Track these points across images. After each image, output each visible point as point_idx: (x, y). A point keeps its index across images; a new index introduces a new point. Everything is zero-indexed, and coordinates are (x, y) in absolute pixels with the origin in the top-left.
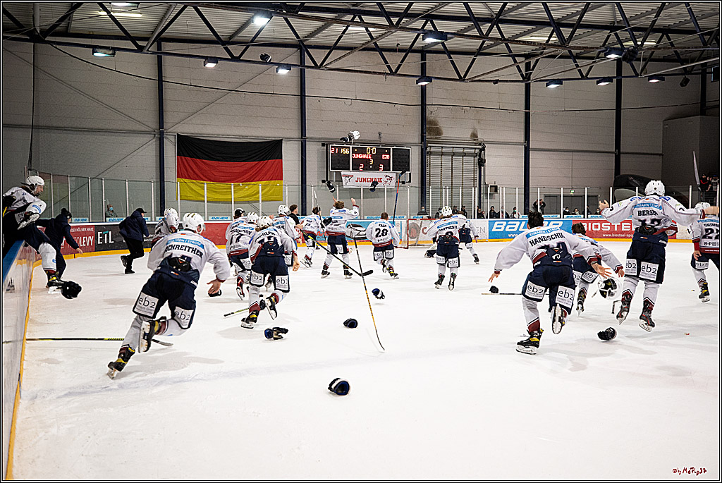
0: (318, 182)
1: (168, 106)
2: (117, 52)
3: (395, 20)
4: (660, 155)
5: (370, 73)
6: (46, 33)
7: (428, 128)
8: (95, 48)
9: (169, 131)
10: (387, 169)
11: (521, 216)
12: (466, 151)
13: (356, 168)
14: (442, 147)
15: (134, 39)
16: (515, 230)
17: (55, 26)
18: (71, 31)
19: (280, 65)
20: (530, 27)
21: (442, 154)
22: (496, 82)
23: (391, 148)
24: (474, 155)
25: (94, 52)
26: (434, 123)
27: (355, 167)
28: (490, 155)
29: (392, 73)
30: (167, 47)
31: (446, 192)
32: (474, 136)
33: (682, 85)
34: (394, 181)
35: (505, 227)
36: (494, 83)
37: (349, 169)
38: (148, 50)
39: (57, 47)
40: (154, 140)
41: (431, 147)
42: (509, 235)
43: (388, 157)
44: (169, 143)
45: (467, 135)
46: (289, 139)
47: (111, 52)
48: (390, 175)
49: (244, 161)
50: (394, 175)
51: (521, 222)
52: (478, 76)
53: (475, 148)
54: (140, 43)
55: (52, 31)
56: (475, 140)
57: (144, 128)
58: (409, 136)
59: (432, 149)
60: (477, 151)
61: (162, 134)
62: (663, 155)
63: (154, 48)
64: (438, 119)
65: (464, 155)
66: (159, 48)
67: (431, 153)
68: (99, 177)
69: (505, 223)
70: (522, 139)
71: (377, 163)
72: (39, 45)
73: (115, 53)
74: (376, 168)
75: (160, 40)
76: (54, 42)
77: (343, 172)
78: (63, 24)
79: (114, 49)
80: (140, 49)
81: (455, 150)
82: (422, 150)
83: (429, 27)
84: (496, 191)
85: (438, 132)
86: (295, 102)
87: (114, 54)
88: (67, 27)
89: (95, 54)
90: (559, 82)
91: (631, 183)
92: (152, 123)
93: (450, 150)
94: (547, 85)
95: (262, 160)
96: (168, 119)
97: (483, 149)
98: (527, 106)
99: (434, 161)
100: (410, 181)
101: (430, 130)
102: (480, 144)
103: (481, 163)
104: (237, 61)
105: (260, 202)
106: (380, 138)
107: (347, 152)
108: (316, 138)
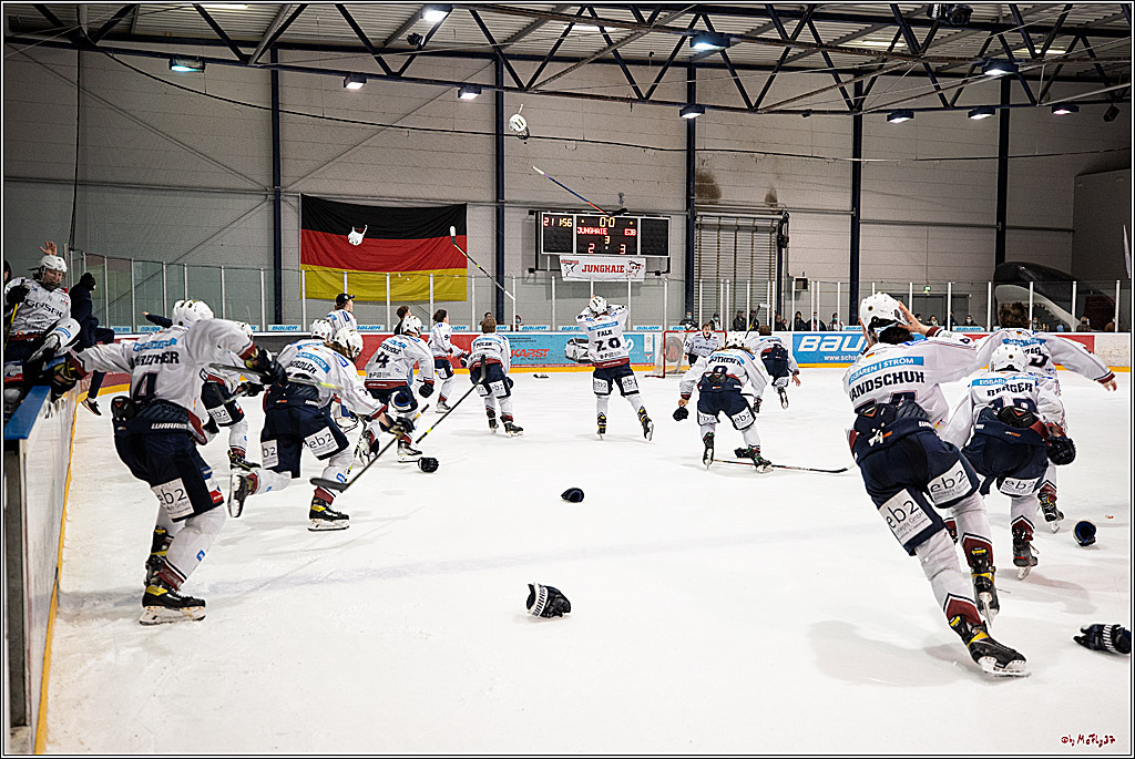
0: (523, 272)
1: (287, 151)
2: (208, 65)
3: (646, 15)
4: (1069, 231)
5: (606, 98)
6: (97, 34)
7: (697, 188)
8: (173, 59)
9: (290, 188)
10: (631, 251)
11: (844, 328)
12: (757, 223)
13: (582, 250)
14: (720, 217)
15: (234, 45)
16: (834, 349)
17: (111, 23)
18: (137, 31)
19: (464, 86)
20: (862, 26)
21: (720, 228)
22: (807, 113)
23: (639, 218)
24: (771, 230)
25: (171, 65)
26: (707, 179)
27: (581, 248)
28: (797, 230)
29: (642, 99)
30: (287, 57)
31: (725, 288)
32: (772, 199)
33: (1106, 119)
34: (643, 270)
35: (820, 344)
36: (804, 116)
37: (572, 252)
38: (256, 62)
39: (115, 56)
40: (265, 204)
41: (702, 216)
42: (826, 358)
43: (633, 232)
44: (289, 209)
45: (758, 198)
46: (477, 203)
47: (198, 65)
48: (637, 261)
49: (405, 238)
50: (642, 261)
51: (844, 336)
52: (778, 104)
53: (773, 219)
54: (244, 51)
55: (107, 31)
56: (772, 206)
57: (249, 186)
58: (668, 200)
59: (704, 220)
60: (776, 223)
61: (277, 194)
62: (1074, 231)
63: (265, 58)
64: (713, 172)
65: (756, 229)
66: (274, 58)
67: (702, 227)
68: (180, 261)
69: (819, 339)
70: (847, 204)
71: (617, 243)
72: (87, 54)
73: (204, 65)
74: (614, 251)
75: (275, 46)
76: (110, 50)
77: (563, 256)
78: (124, 21)
79: (204, 60)
80: (245, 60)
81: (740, 222)
82: (688, 221)
83: (701, 25)
84: (805, 287)
85: (714, 193)
86: (488, 144)
87: (203, 68)
88: (131, 26)
89: (173, 68)
90: (908, 113)
91: (1022, 276)
92: (263, 177)
93: (733, 222)
94: (889, 118)
95: (433, 237)
96: (289, 171)
97: (786, 220)
98: (857, 152)
99: (706, 239)
100: (668, 271)
101: (702, 191)
102: (780, 213)
103: (782, 242)
104: (396, 80)
105: (432, 302)
106: (621, 202)
107: (568, 224)
108: (519, 202)
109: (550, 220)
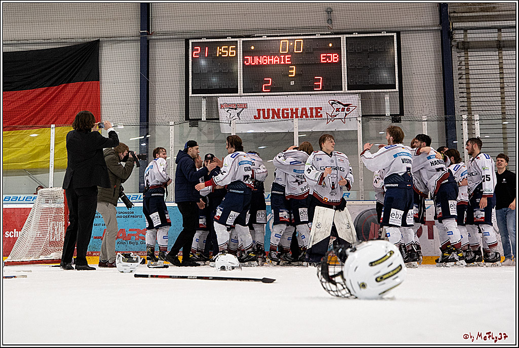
10: (332, 85)
13: (253, 87)
14: (500, 29)
23: (344, 37)
34: (356, 112)
37: (235, 91)
41: (465, 30)
43: (334, 58)
46: (114, 40)
48: (344, 99)
50: (354, 99)
59: (472, 36)
67: (466, 47)
71: (308, 75)
74: (305, 85)
77: (223, 99)
82: (442, 39)
95: (52, 85)
99: (477, 64)
100: (402, 113)
105: (52, 169)
106: (330, 20)
107: (230, 53)
108: (174, 33)
109: (203, 50)
